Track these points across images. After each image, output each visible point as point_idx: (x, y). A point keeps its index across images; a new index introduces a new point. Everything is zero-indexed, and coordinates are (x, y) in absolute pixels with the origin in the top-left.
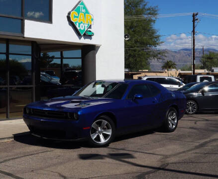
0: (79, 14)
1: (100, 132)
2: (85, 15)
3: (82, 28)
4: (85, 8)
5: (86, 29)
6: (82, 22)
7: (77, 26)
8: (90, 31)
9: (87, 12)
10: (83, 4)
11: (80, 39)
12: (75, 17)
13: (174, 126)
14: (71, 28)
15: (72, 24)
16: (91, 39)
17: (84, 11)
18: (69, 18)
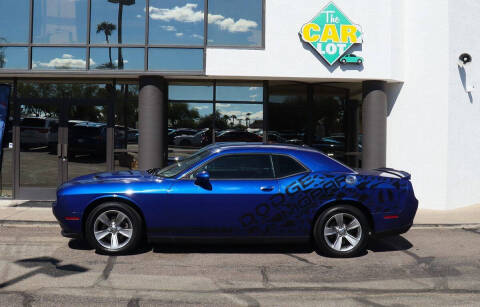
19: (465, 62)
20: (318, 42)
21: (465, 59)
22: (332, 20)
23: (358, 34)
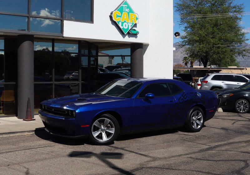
0: (122, 14)
1: (103, 130)
2: (129, 14)
3: (126, 27)
4: (129, 7)
5: (130, 28)
6: (125, 22)
7: (120, 26)
8: (134, 30)
9: (131, 11)
10: (126, 3)
11: (124, 37)
12: (117, 16)
13: (199, 127)
14: (114, 27)
15: (115, 23)
16: (136, 37)
17: (127, 10)
18: (111, 17)
19: (176, 36)
20: (120, 21)
21: (177, 35)
22: (126, 10)
23: (137, 19)
